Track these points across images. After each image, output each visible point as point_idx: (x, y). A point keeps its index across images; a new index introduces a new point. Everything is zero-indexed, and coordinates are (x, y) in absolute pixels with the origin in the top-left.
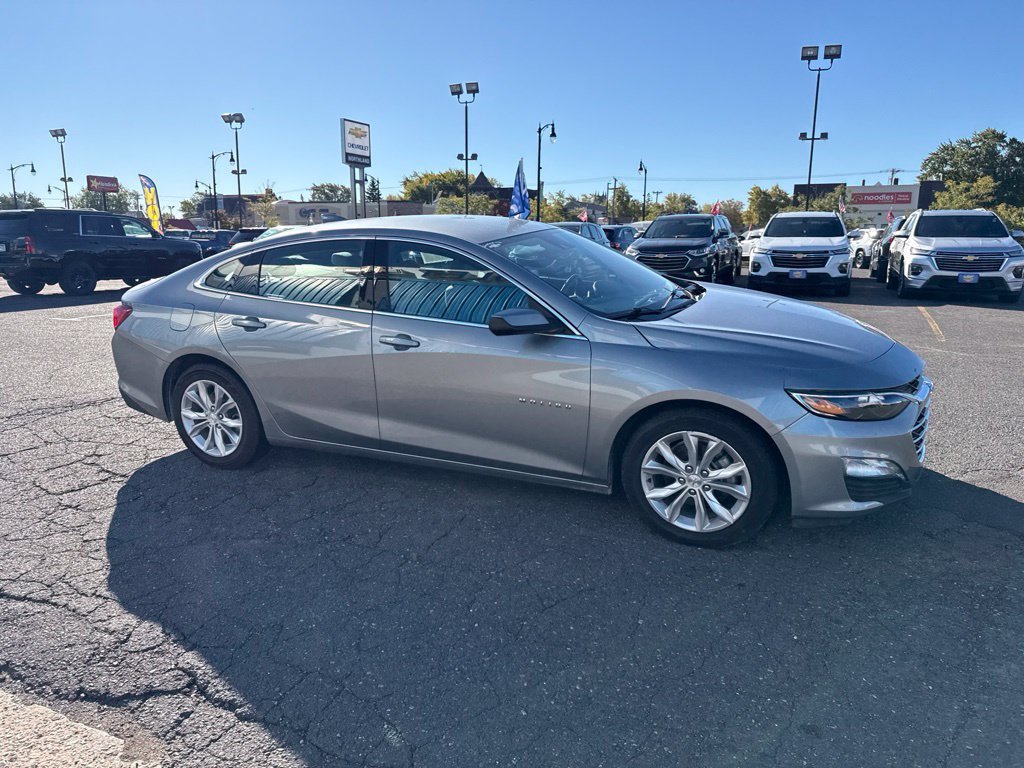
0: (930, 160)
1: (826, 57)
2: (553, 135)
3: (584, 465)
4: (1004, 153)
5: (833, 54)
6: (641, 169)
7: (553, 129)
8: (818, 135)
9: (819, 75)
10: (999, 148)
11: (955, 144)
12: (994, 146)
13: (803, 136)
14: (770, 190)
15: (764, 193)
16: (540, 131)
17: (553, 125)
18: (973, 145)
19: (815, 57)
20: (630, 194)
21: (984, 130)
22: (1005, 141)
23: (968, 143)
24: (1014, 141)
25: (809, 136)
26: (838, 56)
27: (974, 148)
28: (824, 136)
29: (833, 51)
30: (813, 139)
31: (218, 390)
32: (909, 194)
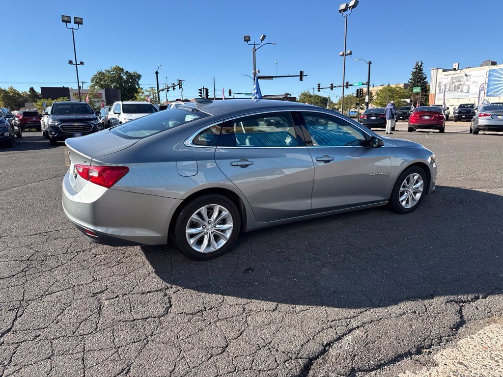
0: (94, 78)
1: (75, 23)
3: (384, 196)
4: (125, 77)
5: (79, 22)
8: (78, 63)
9: (73, 31)
10: (122, 75)
11: (104, 71)
12: (120, 74)
13: (71, 62)
14: (8, 89)
15: (4, 91)
18: (112, 73)
19: (70, 22)
21: (115, 66)
22: (124, 72)
23: (109, 72)
24: (127, 72)
25: (74, 62)
26: (82, 24)
27: (112, 74)
28: (82, 63)
29: (78, 20)
30: (76, 64)
31: (217, 208)
32: (101, 94)
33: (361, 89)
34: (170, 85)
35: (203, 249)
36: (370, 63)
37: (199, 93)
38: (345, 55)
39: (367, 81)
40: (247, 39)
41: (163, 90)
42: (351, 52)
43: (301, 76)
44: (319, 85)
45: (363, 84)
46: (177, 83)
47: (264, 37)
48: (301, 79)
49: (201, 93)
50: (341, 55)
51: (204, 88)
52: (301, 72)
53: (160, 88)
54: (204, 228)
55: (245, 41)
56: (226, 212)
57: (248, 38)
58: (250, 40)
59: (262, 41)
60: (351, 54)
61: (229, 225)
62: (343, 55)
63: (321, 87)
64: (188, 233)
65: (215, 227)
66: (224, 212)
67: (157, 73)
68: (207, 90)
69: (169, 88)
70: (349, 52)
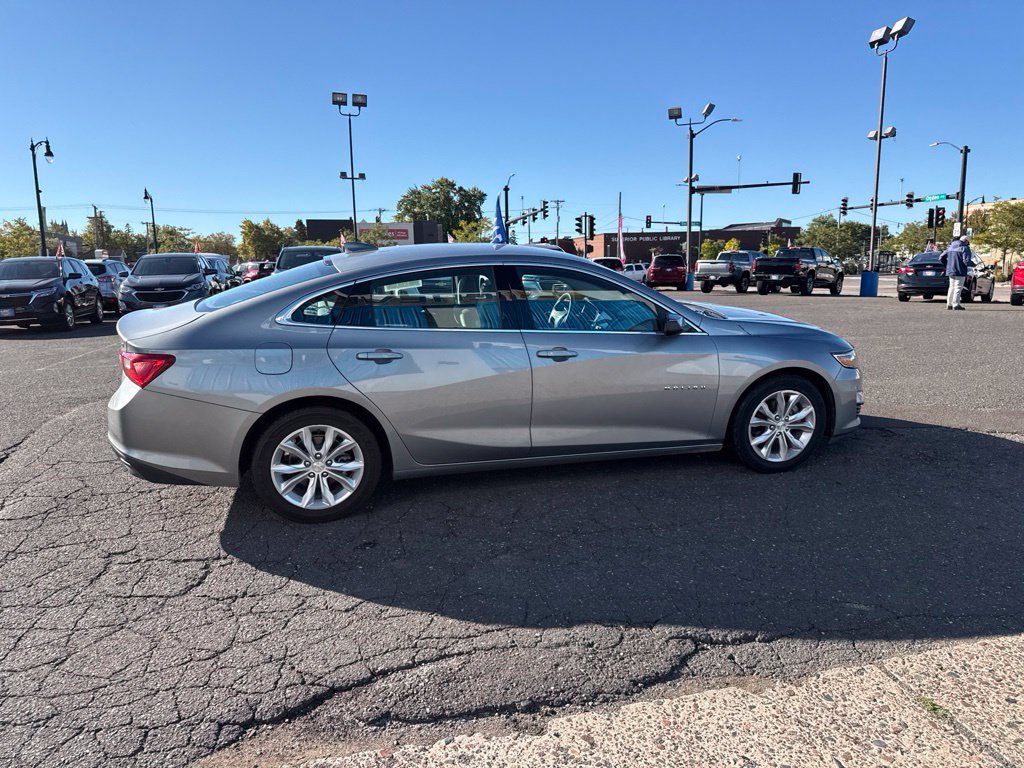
0: (403, 201)
1: (354, 104)
2: (49, 153)
3: (709, 432)
4: (456, 198)
5: (360, 102)
6: (146, 197)
7: (48, 147)
8: (356, 176)
9: (350, 120)
10: (452, 194)
11: (419, 189)
12: (448, 192)
13: (343, 175)
14: (262, 224)
15: (257, 227)
16: (33, 148)
17: (47, 142)
18: (434, 191)
19: (345, 104)
20: (110, 223)
21: (439, 179)
22: (455, 189)
23: (430, 189)
24: (461, 189)
25: (349, 175)
26: (365, 105)
27: (434, 193)
28: (362, 176)
29: (360, 99)
30: (353, 179)
31: (331, 432)
32: (406, 231)
33: (938, 209)
34: (527, 212)
35: (305, 501)
36: (967, 150)
37: (577, 225)
38: (881, 137)
39: (959, 190)
40: (675, 115)
41: (515, 222)
42: (894, 129)
43: (796, 183)
44: (845, 201)
45: (948, 197)
46: (539, 207)
47: (711, 108)
48: (795, 191)
49: (579, 225)
50: (870, 138)
51: (586, 216)
52: (796, 176)
53: (510, 219)
54: (307, 466)
55: (671, 118)
56: (349, 441)
57: (676, 113)
58: (680, 116)
59: (706, 116)
60: (893, 133)
61: (358, 464)
62: (875, 138)
63: (849, 206)
64: (275, 473)
65: (329, 465)
66: (346, 440)
67: (506, 189)
68: (592, 219)
69: (525, 218)
70: (889, 130)
